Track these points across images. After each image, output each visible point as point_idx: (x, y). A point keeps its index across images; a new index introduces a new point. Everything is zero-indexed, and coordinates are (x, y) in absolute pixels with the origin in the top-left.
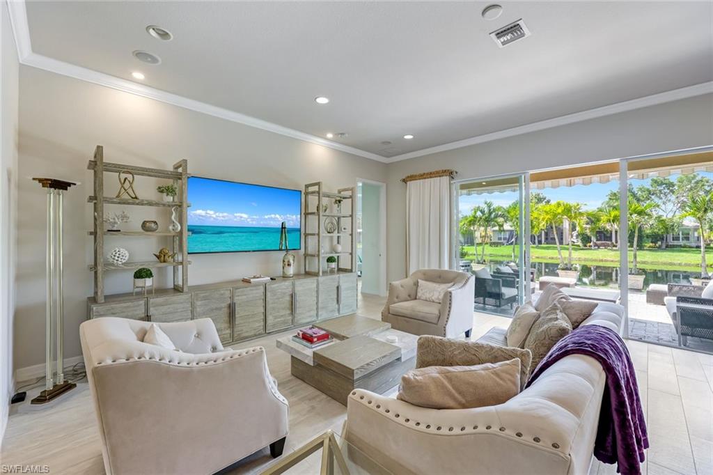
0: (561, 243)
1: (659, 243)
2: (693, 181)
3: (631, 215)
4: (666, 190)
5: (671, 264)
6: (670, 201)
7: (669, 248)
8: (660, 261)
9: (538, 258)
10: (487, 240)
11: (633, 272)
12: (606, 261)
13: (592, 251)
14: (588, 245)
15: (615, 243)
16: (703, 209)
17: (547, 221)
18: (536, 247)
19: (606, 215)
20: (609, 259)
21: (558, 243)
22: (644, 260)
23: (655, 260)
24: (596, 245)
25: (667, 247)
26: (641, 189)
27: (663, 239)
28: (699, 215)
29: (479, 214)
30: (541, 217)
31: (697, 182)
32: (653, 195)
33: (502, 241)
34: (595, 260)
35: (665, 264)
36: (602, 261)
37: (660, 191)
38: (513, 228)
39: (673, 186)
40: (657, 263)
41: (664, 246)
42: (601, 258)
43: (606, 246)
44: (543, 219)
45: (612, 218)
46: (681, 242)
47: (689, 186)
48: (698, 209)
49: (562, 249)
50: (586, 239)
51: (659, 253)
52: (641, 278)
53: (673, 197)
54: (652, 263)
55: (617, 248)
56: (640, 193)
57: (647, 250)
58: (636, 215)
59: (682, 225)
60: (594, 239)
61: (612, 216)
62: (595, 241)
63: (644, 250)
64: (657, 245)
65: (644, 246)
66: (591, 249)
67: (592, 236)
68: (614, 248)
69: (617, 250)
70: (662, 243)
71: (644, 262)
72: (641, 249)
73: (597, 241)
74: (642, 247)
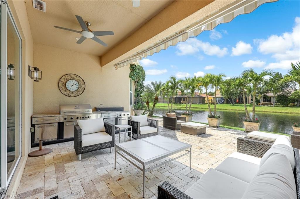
0: (246, 103)
8: (295, 112)
9: (232, 110)
10: (211, 102)
13: (260, 107)
14: (259, 104)
15: (272, 103)
18: (233, 105)
20: (268, 111)
22: (286, 112)
23: (292, 112)
24: (263, 104)
34: (261, 111)
38: (222, 96)
41: (298, 105)
42: (264, 111)
43: (267, 105)
50: (258, 102)
51: (296, 108)
54: (290, 113)
55: (273, 106)
57: (289, 107)
62: (262, 102)
63: (288, 107)
64: (295, 104)
65: (287, 105)
66: (260, 106)
67: (261, 100)
68: (272, 106)
69: (273, 107)
70: (297, 103)
71: (286, 113)
72: (286, 106)
73: (263, 102)
74: (286, 105)
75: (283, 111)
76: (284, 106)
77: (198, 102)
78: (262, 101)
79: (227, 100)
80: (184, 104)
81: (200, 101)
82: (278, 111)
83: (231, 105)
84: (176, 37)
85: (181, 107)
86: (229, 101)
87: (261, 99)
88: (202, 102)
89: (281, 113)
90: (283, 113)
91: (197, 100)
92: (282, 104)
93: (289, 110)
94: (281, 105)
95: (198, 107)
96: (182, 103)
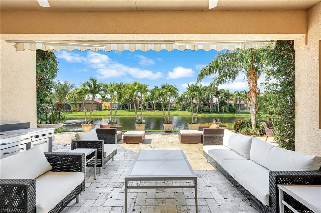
0: (137, 109)
7: (167, 110)
9: (128, 115)
10: (107, 108)
12: (151, 115)
13: (146, 112)
15: (153, 108)
17: (129, 94)
18: (128, 111)
21: (135, 108)
24: (148, 109)
29: (87, 87)
30: (126, 91)
33: (114, 108)
34: (148, 115)
36: (150, 115)
43: (151, 110)
44: (127, 93)
49: (137, 111)
50: (145, 107)
55: (154, 110)
60: (147, 107)
76: (159, 111)
77: (95, 108)
79: (123, 106)
80: (77, 111)
81: (97, 108)
82: (157, 114)
83: (127, 111)
84: (159, 43)
85: (74, 116)
86: (124, 107)
87: (147, 105)
88: (99, 109)
91: (94, 107)
92: (158, 109)
95: (96, 114)
96: (74, 111)
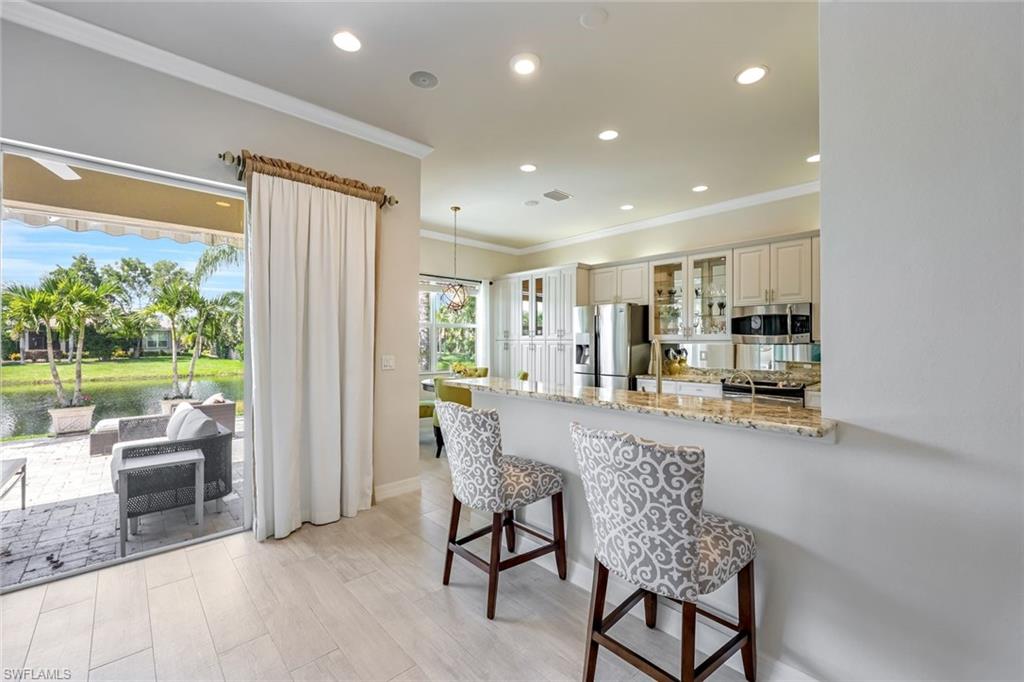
1: (132, 350)
2: (172, 272)
3: (72, 302)
4: (141, 279)
5: (144, 378)
6: (145, 293)
7: (143, 356)
8: (132, 375)
11: (75, 402)
13: (21, 367)
14: (13, 356)
15: (64, 352)
16: (176, 303)
19: (22, 300)
22: (108, 376)
23: (124, 375)
24: (28, 356)
25: (141, 355)
26: (107, 271)
27: (136, 345)
28: (171, 310)
31: (175, 274)
32: (124, 281)
35: (138, 379)
37: (134, 278)
39: (150, 273)
40: (128, 378)
41: (137, 354)
42: (37, 379)
43: (48, 357)
45: (33, 306)
46: (158, 349)
47: (167, 277)
48: (170, 302)
50: (10, 348)
51: (131, 364)
52: (88, 411)
53: (149, 289)
54: (120, 379)
56: (106, 276)
57: (115, 361)
58: (81, 303)
59: (160, 326)
60: (23, 346)
61: (34, 301)
62: (27, 350)
63: (110, 361)
64: (129, 353)
65: (111, 355)
66: (19, 364)
67: (21, 340)
68: (62, 360)
69: (67, 364)
70: (135, 350)
71: (110, 379)
72: (105, 360)
73: (30, 348)
74: (107, 357)
75: (101, 375)
76: (100, 361)
78: (25, 345)
87: (24, 337)
89: (93, 380)
90: (102, 380)
92: (97, 356)
93: (116, 370)
94: (92, 357)
